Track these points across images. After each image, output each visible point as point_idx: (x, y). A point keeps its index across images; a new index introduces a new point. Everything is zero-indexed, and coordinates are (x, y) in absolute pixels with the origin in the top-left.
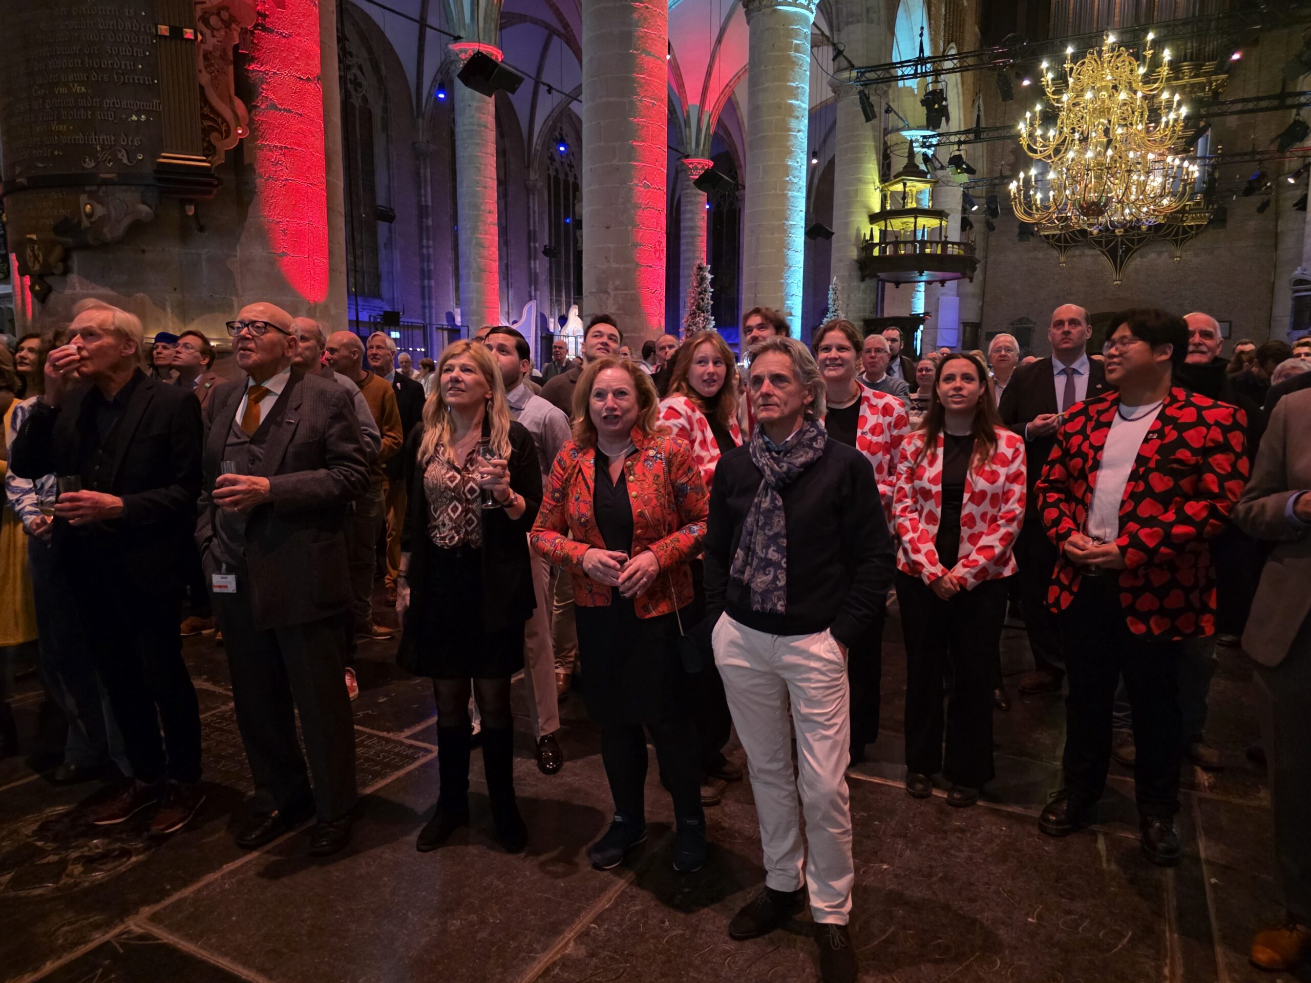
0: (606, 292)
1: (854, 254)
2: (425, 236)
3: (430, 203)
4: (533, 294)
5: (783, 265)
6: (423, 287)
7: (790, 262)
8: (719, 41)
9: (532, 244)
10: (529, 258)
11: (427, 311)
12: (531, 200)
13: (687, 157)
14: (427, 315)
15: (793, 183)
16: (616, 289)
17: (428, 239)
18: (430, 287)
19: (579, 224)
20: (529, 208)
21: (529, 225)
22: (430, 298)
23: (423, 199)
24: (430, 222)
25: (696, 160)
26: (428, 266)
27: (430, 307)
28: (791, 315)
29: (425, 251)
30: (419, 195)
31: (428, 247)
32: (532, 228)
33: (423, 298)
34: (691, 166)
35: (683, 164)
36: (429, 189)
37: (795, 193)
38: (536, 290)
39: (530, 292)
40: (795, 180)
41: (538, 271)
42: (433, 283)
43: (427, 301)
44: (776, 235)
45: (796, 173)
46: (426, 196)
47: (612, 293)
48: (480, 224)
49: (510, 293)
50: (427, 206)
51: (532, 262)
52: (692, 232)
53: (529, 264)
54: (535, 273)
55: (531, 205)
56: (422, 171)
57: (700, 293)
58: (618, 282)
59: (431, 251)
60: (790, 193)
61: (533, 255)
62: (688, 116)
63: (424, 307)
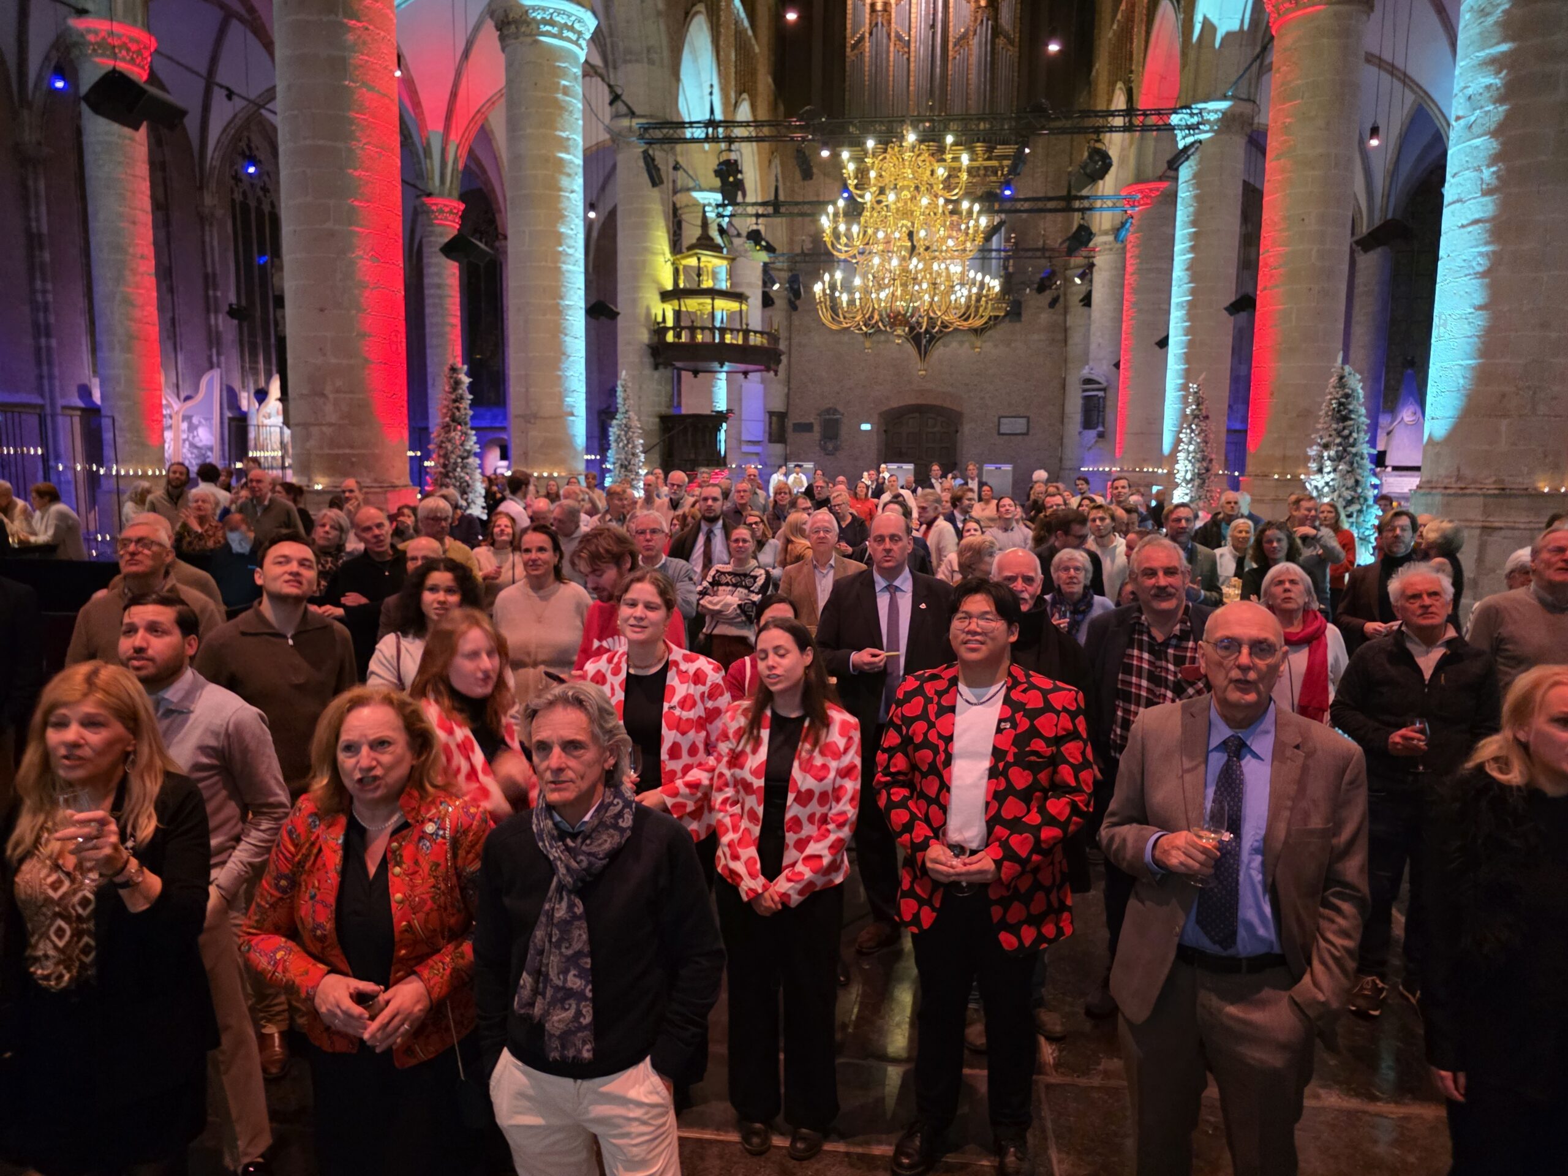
0: (323, 395)
1: (644, 337)
2: (38, 275)
3: (45, 229)
4: (215, 359)
5: (559, 354)
6: (38, 350)
7: (569, 351)
8: (466, 54)
9: (211, 293)
10: (208, 311)
11: (46, 382)
12: (207, 233)
13: (429, 195)
14: (46, 388)
15: (568, 254)
16: (338, 391)
17: (44, 280)
18: (49, 348)
19: (280, 302)
20: (203, 243)
21: (205, 265)
22: (50, 364)
23: (34, 224)
24: (47, 256)
25: (439, 200)
26: (46, 318)
27: (51, 377)
28: (572, 415)
29: (39, 298)
30: (28, 219)
31: (44, 292)
32: (210, 270)
33: (39, 363)
34: (434, 208)
35: (423, 204)
36: (43, 209)
37: (570, 267)
38: (219, 354)
39: (210, 358)
40: (570, 251)
41: (221, 328)
42: (54, 343)
43: (45, 368)
44: (548, 317)
45: (571, 242)
46: (38, 220)
47: (331, 396)
48: (127, 273)
49: (180, 358)
50: (40, 235)
51: (212, 317)
52: (439, 292)
53: (208, 319)
54: (218, 333)
55: (207, 239)
56: (30, 183)
57: (455, 401)
58: (339, 383)
59: (50, 297)
60: (564, 267)
61: (212, 308)
62: (429, 144)
63: (40, 377)
